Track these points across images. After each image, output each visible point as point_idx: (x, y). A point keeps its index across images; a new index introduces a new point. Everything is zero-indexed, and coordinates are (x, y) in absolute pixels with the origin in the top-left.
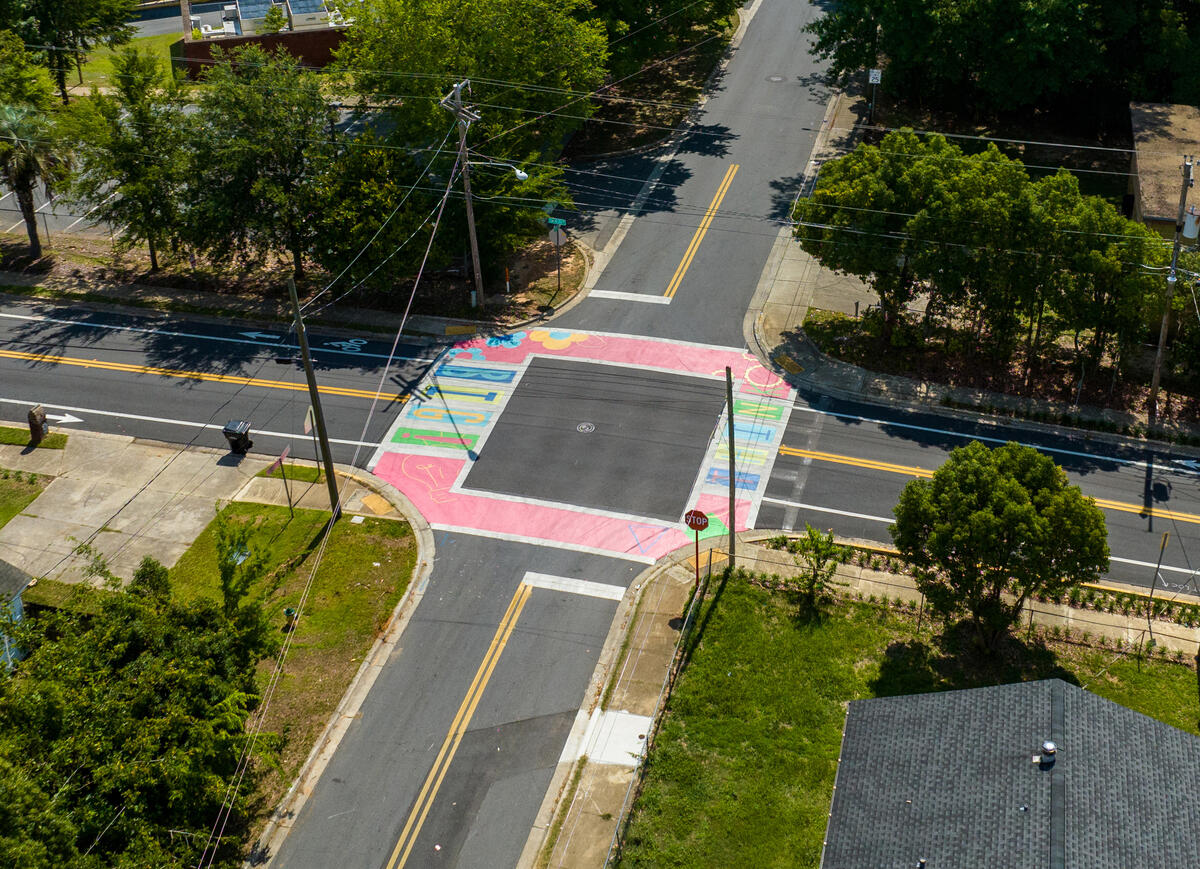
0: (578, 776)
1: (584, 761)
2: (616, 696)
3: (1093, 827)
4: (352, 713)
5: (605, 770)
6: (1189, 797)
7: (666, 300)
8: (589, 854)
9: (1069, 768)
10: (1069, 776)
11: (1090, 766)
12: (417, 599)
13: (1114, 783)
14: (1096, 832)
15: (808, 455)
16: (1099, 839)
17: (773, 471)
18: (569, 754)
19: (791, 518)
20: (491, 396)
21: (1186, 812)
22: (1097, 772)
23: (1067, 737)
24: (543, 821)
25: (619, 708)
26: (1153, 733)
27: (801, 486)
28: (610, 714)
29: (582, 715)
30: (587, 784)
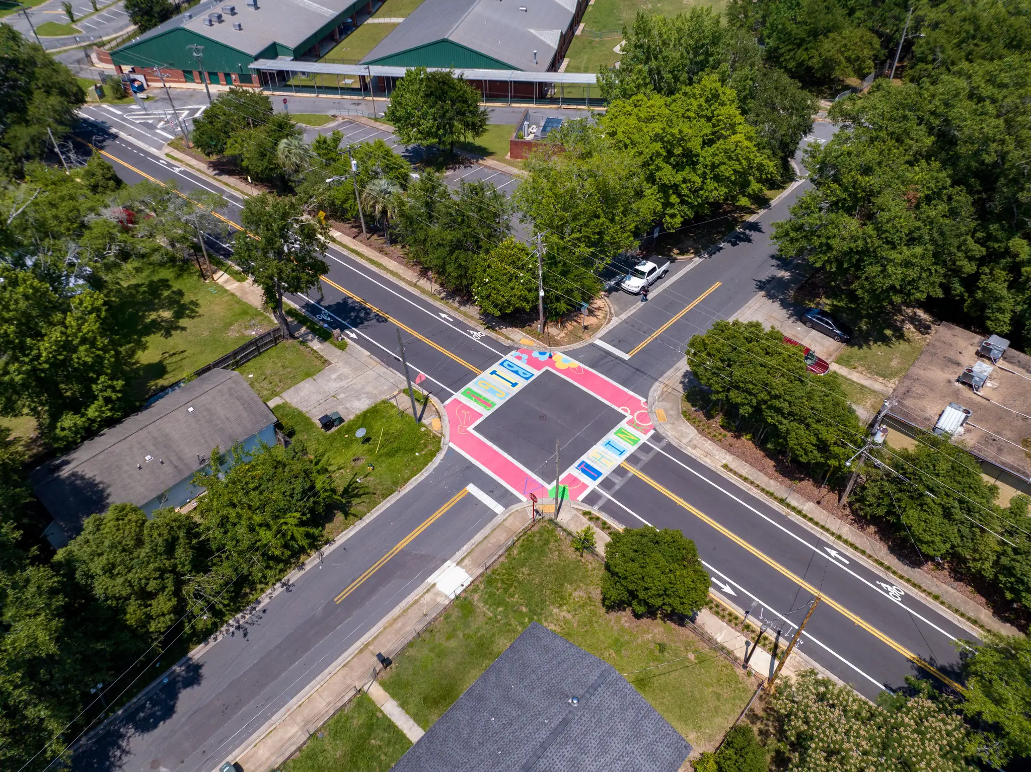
0: (428, 591)
1: (434, 585)
2: (466, 561)
3: (568, 747)
4: (368, 521)
5: (439, 594)
6: (636, 753)
7: (626, 357)
8: (408, 629)
9: (579, 714)
10: (576, 718)
11: (593, 716)
12: (423, 477)
13: (598, 730)
14: (568, 751)
15: (633, 471)
16: (567, 754)
17: (611, 474)
18: (430, 580)
19: (601, 503)
20: (514, 385)
21: (627, 759)
22: (594, 721)
23: (593, 698)
24: (403, 604)
25: (463, 568)
26: (643, 712)
27: (617, 487)
28: (458, 567)
29: (448, 563)
30: (428, 597)
